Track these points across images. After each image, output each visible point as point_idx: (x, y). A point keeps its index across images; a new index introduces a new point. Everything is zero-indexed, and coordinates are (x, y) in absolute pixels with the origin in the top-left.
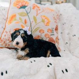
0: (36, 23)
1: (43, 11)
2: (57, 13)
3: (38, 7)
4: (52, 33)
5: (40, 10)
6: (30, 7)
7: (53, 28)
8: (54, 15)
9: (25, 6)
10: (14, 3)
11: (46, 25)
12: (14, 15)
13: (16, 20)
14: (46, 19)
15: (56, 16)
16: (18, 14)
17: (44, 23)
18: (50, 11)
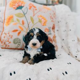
0: (33, 23)
1: (39, 11)
2: (53, 11)
3: (35, 7)
4: (49, 33)
5: (36, 10)
6: (27, 7)
7: (50, 28)
8: (50, 14)
9: (21, 6)
10: (10, 4)
11: (44, 25)
12: (11, 16)
13: (13, 21)
14: (43, 19)
15: (53, 15)
16: (15, 15)
17: (41, 23)
18: (47, 10)
